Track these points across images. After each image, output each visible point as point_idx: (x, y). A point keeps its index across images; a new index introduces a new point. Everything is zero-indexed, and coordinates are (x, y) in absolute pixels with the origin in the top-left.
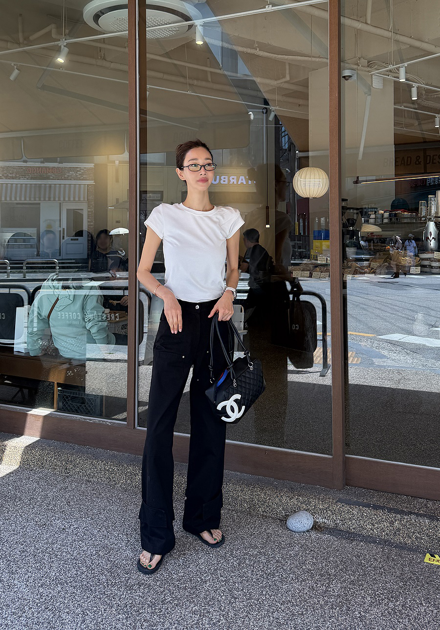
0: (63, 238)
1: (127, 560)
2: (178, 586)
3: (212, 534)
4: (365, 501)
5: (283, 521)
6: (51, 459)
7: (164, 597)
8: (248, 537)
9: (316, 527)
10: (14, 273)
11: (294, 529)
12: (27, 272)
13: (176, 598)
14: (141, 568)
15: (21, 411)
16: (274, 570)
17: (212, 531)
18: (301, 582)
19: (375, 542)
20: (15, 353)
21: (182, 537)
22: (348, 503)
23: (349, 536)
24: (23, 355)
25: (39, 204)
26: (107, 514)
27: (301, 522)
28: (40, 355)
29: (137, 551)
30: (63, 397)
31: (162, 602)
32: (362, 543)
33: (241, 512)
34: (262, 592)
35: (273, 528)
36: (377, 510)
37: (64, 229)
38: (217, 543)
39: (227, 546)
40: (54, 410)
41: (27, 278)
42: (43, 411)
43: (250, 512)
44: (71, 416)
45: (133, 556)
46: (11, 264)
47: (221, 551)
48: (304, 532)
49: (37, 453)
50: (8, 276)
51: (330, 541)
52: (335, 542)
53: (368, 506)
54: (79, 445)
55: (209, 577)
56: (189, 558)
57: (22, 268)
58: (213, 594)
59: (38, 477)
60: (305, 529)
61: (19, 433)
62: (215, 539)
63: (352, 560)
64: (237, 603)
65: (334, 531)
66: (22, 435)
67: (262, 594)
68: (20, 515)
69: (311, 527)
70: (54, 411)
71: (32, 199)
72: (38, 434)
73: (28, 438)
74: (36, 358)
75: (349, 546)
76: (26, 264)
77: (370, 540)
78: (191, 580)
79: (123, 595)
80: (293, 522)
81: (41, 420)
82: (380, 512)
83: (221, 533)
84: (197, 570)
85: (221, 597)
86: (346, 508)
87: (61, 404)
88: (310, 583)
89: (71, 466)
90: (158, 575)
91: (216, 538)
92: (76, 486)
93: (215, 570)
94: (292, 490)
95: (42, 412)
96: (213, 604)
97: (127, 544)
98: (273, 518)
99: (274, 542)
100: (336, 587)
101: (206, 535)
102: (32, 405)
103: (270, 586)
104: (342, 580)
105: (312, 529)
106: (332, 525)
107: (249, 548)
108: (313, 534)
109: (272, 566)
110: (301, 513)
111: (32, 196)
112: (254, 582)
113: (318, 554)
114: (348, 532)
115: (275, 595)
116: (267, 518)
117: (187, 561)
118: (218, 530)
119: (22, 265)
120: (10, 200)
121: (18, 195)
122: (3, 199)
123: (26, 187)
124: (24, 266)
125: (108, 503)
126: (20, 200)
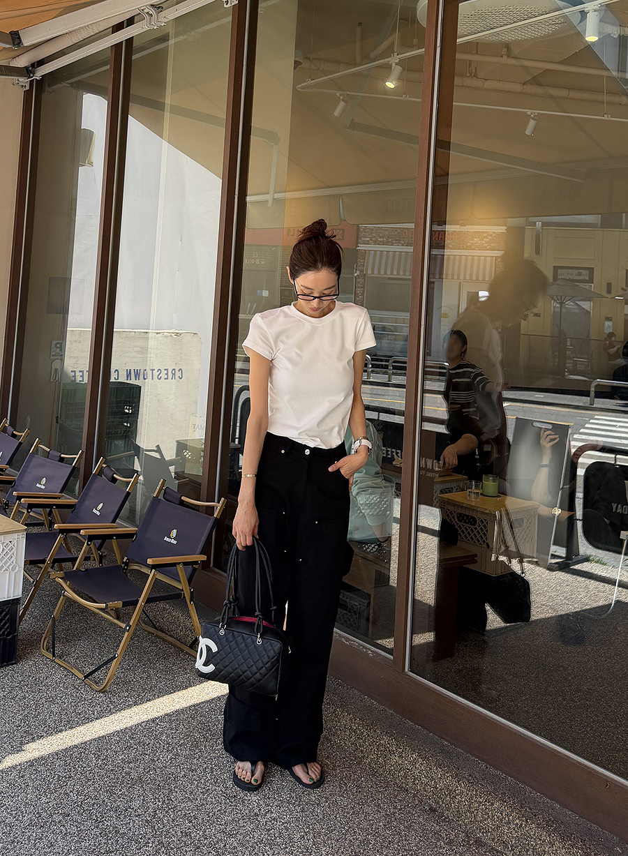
10: (377, 373)
12: (393, 374)
41: (393, 382)
46: (372, 360)
50: (369, 377)
57: (386, 367)
68: (212, 768)
76: (394, 363)
119: (387, 363)
120: (379, 273)
121: (389, 266)
122: (369, 272)
123: (400, 256)
124: (390, 364)
125: (338, 789)
126: (392, 274)
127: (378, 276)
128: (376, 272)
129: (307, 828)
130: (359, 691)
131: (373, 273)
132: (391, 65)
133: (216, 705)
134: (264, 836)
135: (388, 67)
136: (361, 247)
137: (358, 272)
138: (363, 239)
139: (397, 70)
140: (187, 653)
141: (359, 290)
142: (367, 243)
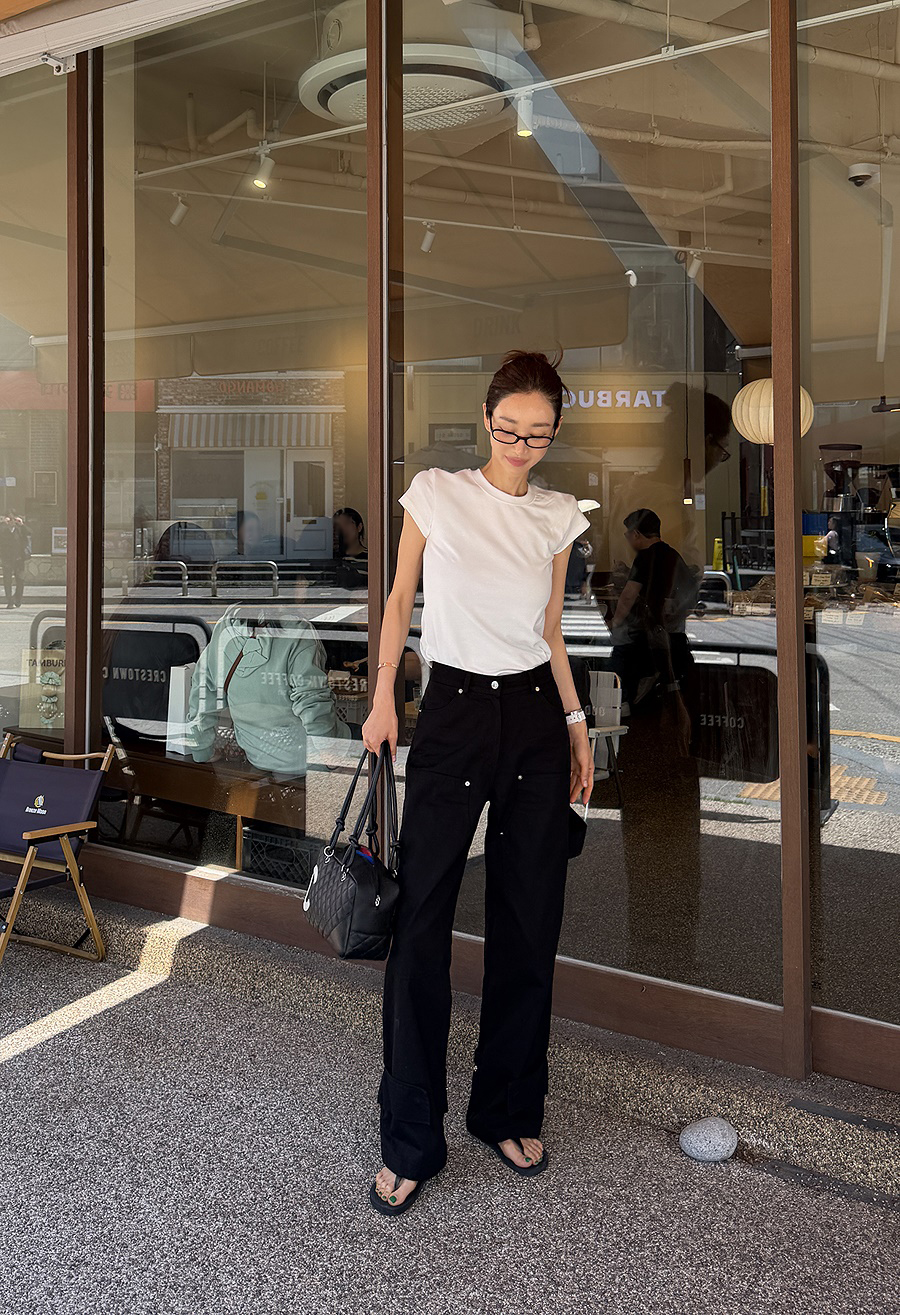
0: (288, 520)
1: (351, 1182)
2: (445, 1245)
3: (521, 1147)
4: (852, 1109)
5: (673, 1134)
6: (226, 968)
7: (416, 1265)
8: (597, 1160)
9: (742, 1154)
10: (195, 586)
11: (694, 1153)
12: (219, 586)
13: (439, 1270)
14: (377, 1202)
15: (176, 870)
16: (644, 1236)
17: (522, 1140)
18: (698, 1266)
19: (869, 1200)
20: (168, 755)
21: (464, 1147)
22: (814, 1110)
23: (812, 1180)
24: (182, 759)
25: (242, 452)
26: (323, 1087)
27: (711, 1140)
28: (212, 760)
29: (372, 1165)
30: (253, 846)
31: (411, 1273)
32: (839, 1199)
33: (589, 1107)
34: (614, 1278)
35: (650, 1148)
36: (875, 1130)
37: (289, 501)
38: (532, 1166)
39: (551, 1176)
40: (236, 871)
41: (219, 596)
42: (215, 872)
43: (607, 1110)
44: (266, 886)
45: (364, 1176)
47: (539, 1184)
48: (716, 1162)
49: (201, 953)
50: (185, 592)
51: (770, 1186)
52: (782, 1190)
53: (856, 1120)
54: (280, 943)
55: (509, 1235)
56: (472, 1191)
57: (208, 577)
58: (512, 1270)
59: (202, 1001)
60: (717, 1156)
61: (172, 912)
62: (528, 1159)
63: (812, 1234)
64: (560, 1296)
65: (780, 1166)
66: (176, 915)
67: (612, 1282)
69: (731, 1153)
70: (236, 873)
71: (229, 443)
72: (206, 916)
73: (186, 925)
74: (204, 767)
75: (809, 1202)
76: (218, 570)
77: (856, 1193)
78: (472, 1237)
79: (338, 1250)
80: (693, 1139)
81: (211, 889)
82: (882, 1137)
83: (541, 1146)
84: (486, 1218)
85: (530, 1277)
86: (809, 1120)
87: (248, 859)
88: (716, 1270)
89: (262, 985)
90: (408, 1219)
91: (530, 1156)
92: (271, 1025)
93: (523, 1222)
94: (695, 1070)
95: (212, 872)
96: (512, 1290)
97: (355, 1149)
98: (653, 1126)
99: (650, 1176)
100: (771, 1287)
101: (509, 1148)
102: (196, 858)
103: (631, 1267)
104: (786, 1272)
105: (734, 1156)
106: (778, 1154)
107: (596, 1182)
108: (737, 1170)
109: (641, 1228)
110: (710, 1121)
111: (229, 437)
112: (599, 1255)
113: (741, 1212)
114: (811, 1171)
115: (638, 1287)
116: (640, 1124)
117: (468, 1196)
118: (535, 1141)
119: (209, 572)
120: (189, 445)
121: (203, 436)
122: (176, 444)
123: (217, 420)
124: (214, 573)
125: (327, 1065)
126: (207, 445)
127: (189, 449)
128: (185, 444)
129: (306, 1109)
130: (323, 953)
131: (181, 446)
132: (259, 157)
133: (138, 1006)
134: (258, 1127)
135: (254, 159)
136: (163, 409)
137: (160, 446)
138: (164, 397)
139: (268, 164)
140: (72, 955)
141: (162, 472)
142: (170, 403)
